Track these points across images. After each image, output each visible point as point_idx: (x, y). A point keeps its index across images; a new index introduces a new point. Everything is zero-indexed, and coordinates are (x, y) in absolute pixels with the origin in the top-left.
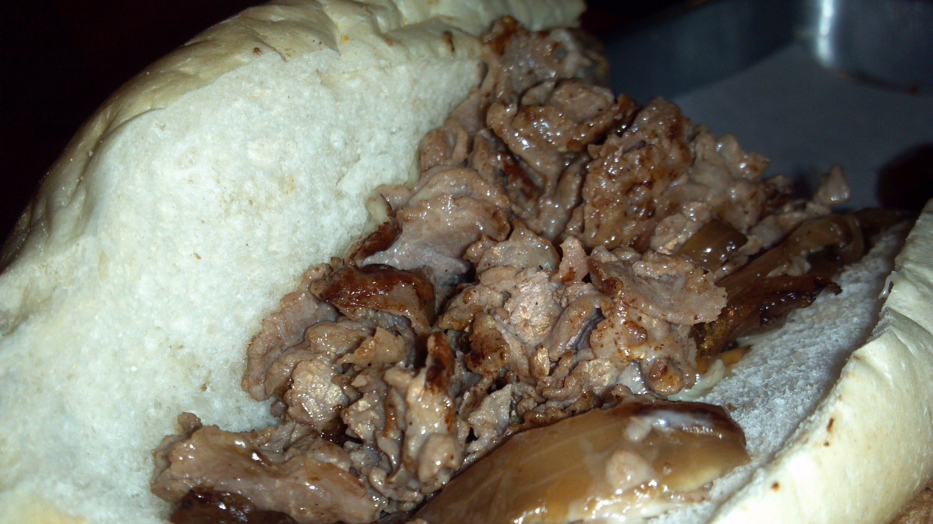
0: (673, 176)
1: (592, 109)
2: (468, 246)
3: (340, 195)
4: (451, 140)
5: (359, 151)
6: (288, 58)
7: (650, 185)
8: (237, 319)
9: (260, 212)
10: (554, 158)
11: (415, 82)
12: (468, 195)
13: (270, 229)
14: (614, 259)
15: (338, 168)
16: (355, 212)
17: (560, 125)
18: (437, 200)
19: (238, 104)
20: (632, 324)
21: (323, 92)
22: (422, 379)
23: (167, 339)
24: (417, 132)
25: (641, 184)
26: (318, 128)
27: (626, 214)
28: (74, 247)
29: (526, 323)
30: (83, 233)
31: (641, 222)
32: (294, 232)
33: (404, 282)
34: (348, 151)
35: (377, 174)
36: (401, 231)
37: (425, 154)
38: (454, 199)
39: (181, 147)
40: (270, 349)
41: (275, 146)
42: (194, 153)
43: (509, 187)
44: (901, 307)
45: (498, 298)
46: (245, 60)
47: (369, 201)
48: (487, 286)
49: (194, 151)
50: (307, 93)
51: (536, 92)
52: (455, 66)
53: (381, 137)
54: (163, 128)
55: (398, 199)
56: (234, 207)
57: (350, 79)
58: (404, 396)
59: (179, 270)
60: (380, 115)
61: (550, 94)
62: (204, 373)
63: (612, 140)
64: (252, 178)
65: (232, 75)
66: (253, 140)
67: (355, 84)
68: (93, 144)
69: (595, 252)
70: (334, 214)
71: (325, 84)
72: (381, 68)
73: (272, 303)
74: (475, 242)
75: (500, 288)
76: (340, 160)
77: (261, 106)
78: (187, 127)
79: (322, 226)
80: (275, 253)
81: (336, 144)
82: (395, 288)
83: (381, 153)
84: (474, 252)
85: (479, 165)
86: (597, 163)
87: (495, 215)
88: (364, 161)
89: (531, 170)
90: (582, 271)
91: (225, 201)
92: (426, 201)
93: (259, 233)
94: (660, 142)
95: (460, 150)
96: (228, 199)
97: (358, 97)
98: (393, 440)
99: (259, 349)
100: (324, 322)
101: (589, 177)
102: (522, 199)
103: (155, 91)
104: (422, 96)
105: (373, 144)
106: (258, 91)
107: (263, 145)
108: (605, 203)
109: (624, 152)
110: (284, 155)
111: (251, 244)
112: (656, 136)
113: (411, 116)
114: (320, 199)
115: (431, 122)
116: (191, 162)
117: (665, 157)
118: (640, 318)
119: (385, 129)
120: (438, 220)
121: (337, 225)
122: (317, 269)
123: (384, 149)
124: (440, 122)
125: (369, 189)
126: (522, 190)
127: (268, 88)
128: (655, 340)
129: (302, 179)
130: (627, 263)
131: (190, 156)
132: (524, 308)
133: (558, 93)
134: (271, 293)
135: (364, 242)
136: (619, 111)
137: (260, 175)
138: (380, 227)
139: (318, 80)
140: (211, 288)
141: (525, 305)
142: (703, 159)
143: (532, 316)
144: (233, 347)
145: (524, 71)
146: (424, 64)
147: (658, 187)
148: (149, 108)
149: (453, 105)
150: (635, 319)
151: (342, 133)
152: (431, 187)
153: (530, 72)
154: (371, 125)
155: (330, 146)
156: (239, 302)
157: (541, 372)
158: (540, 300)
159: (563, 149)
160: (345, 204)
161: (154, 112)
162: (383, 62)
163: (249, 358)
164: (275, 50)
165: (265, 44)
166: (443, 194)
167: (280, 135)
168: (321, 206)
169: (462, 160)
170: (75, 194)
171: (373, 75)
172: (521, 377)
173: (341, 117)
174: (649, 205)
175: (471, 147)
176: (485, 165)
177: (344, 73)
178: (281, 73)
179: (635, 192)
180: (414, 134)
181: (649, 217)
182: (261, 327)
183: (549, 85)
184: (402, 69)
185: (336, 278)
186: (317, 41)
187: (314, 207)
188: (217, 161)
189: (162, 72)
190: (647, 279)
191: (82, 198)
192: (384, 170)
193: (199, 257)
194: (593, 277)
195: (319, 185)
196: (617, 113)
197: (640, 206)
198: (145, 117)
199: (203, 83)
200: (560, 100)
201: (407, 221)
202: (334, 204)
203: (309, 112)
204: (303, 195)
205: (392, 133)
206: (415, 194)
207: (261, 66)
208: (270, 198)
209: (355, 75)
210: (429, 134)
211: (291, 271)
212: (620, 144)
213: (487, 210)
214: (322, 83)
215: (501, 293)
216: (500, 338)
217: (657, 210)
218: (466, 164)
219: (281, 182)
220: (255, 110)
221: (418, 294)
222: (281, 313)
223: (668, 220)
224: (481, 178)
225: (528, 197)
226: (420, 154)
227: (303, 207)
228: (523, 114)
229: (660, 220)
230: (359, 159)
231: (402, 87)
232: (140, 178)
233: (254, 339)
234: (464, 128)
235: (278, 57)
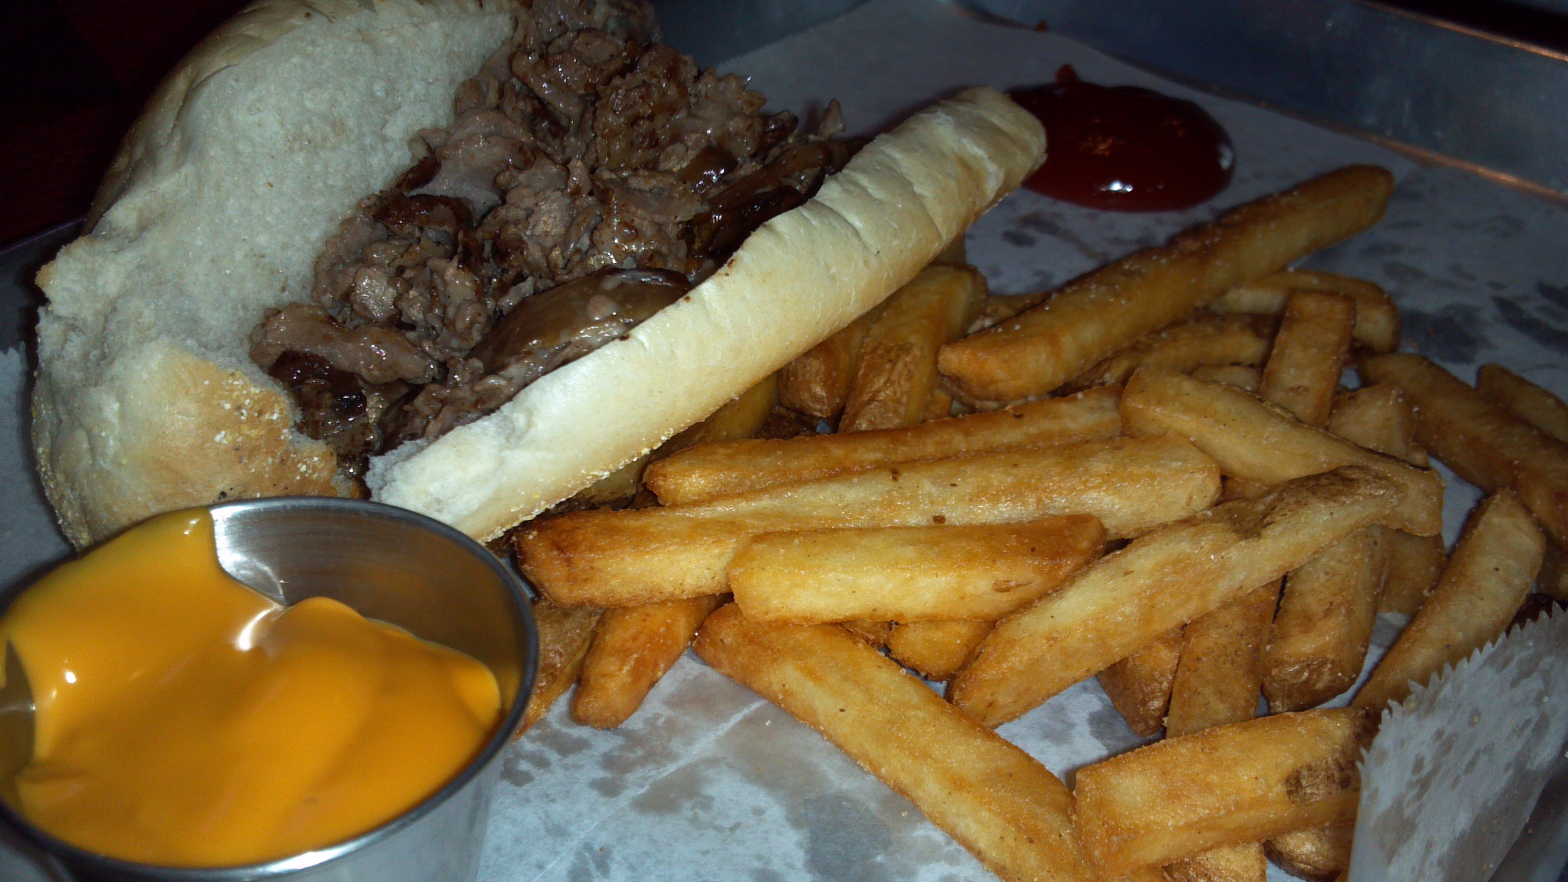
0: (672, 110)
1: (606, 56)
2: (498, 175)
3: (384, 139)
4: (485, 88)
5: (400, 99)
6: (333, 20)
7: (651, 118)
8: (307, 240)
9: (318, 150)
10: (575, 100)
11: (448, 36)
12: (498, 134)
13: (326, 166)
14: (614, 176)
15: (382, 115)
16: (399, 154)
17: (576, 70)
18: (471, 138)
19: (295, 60)
20: (624, 224)
21: (366, 49)
22: (455, 262)
23: (252, 250)
24: (452, 81)
25: (643, 118)
26: (362, 80)
27: (632, 144)
28: (177, 175)
29: (547, 233)
30: (184, 164)
31: (647, 151)
32: (347, 168)
33: (442, 204)
34: (390, 100)
35: (417, 120)
36: (440, 166)
37: (460, 101)
38: (485, 137)
39: (252, 96)
40: (333, 265)
41: (326, 96)
42: (260, 102)
43: (537, 128)
44: (826, 200)
45: (522, 214)
46: (299, 23)
47: (411, 142)
48: (513, 204)
49: (260, 100)
50: (351, 49)
51: (561, 42)
52: (487, 20)
53: (419, 87)
54: (237, 81)
55: (436, 141)
56: (296, 146)
57: (387, 36)
58: (442, 277)
59: (257, 196)
60: (417, 67)
61: (571, 43)
62: (282, 278)
63: (617, 81)
64: (310, 122)
65: (290, 36)
66: (308, 90)
67: (392, 40)
68: (182, 96)
69: (598, 171)
70: (381, 155)
71: (367, 40)
72: (416, 26)
73: (332, 228)
74: (503, 171)
75: (524, 206)
76: (383, 107)
77: (314, 61)
78: (255, 80)
79: (371, 166)
80: (332, 186)
81: (378, 93)
82: (436, 209)
83: (421, 101)
84: (502, 179)
85: (508, 109)
86: (604, 101)
87: (521, 149)
88: (405, 108)
89: (557, 113)
90: (587, 187)
91: (289, 141)
92: (462, 140)
93: (318, 168)
94: (659, 82)
95: (492, 97)
96: (291, 138)
97: (396, 51)
98: (437, 315)
99: (325, 266)
100: (379, 241)
101: (598, 113)
102: (549, 138)
103: (228, 52)
104: (456, 49)
105: (412, 94)
106: (310, 49)
107: (316, 95)
108: (613, 135)
109: (627, 91)
110: (334, 103)
111: (312, 177)
112: (656, 76)
113: (446, 68)
114: (368, 141)
115: (467, 73)
116: (259, 109)
117: (664, 94)
118: (633, 221)
119: (422, 80)
120: (473, 156)
121: (383, 164)
122: (369, 198)
123: (423, 98)
124: (476, 72)
125: (411, 133)
126: (549, 130)
127: (318, 46)
128: (645, 237)
129: (351, 123)
130: (625, 180)
131: (257, 105)
132: (545, 222)
133: (576, 42)
134: (331, 219)
135: (407, 174)
136: (628, 56)
137: (315, 119)
138: (420, 161)
139: (360, 38)
140: (283, 211)
141: (545, 219)
142: (706, 96)
143: (552, 229)
144: (304, 262)
145: (554, 22)
146: (456, 19)
147: (660, 120)
148: (225, 65)
149: (487, 57)
150: (629, 221)
151: (383, 83)
152: (465, 128)
153: (560, 23)
154: (409, 77)
155: (373, 95)
156: (305, 224)
157: (556, 266)
158: (558, 215)
159: (581, 92)
160: (390, 146)
161: (229, 69)
162: (415, 20)
163: (316, 276)
164: (322, 13)
165: (314, 9)
166: (477, 133)
167: (330, 86)
168: (369, 148)
169: (494, 106)
170: (171, 136)
171: (409, 31)
172: (543, 275)
173: (382, 69)
174: (652, 134)
175: (501, 94)
176: (513, 109)
177: (382, 30)
178: (328, 33)
179: (638, 125)
180: (450, 84)
181: (653, 147)
182: (324, 249)
183: (571, 35)
184: (435, 25)
185: (385, 202)
186: (357, 4)
187: (362, 147)
188: (279, 109)
189: (230, 35)
190: (641, 191)
191: (178, 138)
192: (423, 116)
193: (271, 186)
194: (595, 191)
195: (366, 129)
196: (626, 58)
197: (645, 137)
198: (224, 72)
199: (267, 44)
200: (578, 48)
201: (445, 158)
202: (380, 146)
203: (352, 65)
204: (352, 137)
205: (430, 83)
206: (452, 135)
207: (313, 27)
208: (325, 139)
209: (392, 31)
210: (464, 84)
211: (347, 201)
212: (623, 84)
213: (513, 145)
214: (363, 40)
215: (525, 209)
216: (520, 240)
217: (660, 140)
218: (499, 108)
219: (333, 125)
220: (308, 64)
221: (455, 214)
222: (341, 236)
223: (669, 149)
224: (509, 119)
225: (555, 136)
226: (457, 101)
227: (353, 148)
228: (543, 61)
229: (663, 149)
230: (400, 107)
231: (437, 41)
232: (221, 121)
233: (319, 257)
234: (495, 77)
235: (325, 20)
